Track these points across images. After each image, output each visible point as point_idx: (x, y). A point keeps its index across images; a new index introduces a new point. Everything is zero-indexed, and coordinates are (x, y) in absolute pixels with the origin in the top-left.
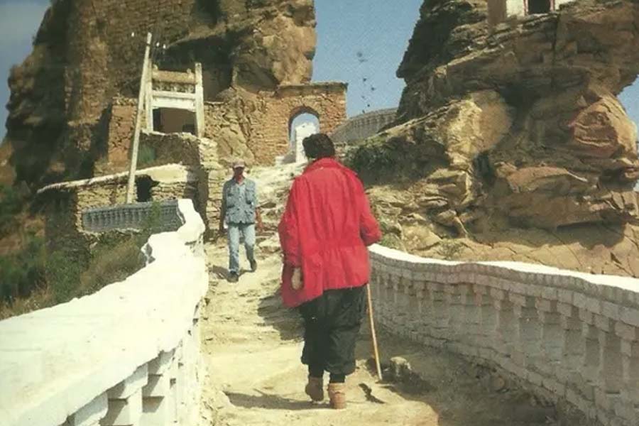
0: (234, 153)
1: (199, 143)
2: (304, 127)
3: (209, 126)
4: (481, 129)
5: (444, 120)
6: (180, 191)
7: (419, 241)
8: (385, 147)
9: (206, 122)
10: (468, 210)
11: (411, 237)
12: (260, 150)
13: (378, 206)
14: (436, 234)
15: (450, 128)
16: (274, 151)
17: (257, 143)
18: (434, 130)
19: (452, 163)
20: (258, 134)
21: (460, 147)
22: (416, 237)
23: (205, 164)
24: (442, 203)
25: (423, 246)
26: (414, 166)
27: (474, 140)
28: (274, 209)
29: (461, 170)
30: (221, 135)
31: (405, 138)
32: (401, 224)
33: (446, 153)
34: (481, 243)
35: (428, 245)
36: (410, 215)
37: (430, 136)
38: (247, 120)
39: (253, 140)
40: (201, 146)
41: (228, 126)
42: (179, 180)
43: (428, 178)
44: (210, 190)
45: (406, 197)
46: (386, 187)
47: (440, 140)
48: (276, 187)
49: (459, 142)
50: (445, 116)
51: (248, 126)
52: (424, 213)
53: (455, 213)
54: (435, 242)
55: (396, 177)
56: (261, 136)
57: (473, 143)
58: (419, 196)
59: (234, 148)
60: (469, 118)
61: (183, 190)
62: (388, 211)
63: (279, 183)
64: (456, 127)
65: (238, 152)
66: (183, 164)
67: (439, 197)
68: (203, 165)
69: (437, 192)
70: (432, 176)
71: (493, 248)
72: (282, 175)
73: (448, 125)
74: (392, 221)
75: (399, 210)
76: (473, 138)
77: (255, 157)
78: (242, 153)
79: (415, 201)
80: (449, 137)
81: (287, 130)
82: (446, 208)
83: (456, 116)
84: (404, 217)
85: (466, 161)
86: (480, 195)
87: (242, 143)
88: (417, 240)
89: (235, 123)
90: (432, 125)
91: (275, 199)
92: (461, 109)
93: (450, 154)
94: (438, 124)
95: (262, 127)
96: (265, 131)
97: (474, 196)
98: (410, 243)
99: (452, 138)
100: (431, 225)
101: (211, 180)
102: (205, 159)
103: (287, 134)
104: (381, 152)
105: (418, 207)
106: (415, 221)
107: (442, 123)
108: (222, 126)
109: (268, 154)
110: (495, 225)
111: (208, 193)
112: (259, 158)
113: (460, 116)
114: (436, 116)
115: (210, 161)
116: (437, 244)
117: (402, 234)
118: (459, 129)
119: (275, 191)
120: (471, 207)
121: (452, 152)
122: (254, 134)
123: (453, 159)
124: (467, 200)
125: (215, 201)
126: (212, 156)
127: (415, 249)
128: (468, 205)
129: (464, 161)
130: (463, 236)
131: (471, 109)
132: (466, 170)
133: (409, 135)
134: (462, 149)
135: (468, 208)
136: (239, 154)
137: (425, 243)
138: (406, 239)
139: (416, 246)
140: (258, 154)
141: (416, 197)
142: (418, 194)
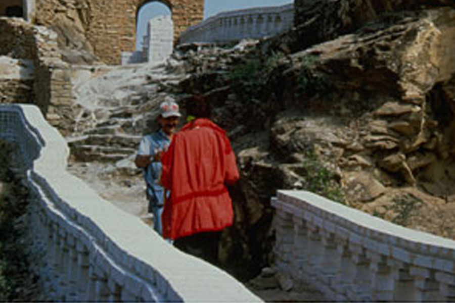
0: (72, 45)
1: (36, 33)
2: (159, 20)
3: (41, 11)
4: (438, 55)
5: (400, 43)
6: (11, 91)
7: (363, 191)
8: (319, 69)
9: (38, 5)
10: (418, 154)
11: (352, 185)
12: (100, 43)
13: (316, 145)
14: (381, 182)
15: (406, 53)
16: (117, 45)
17: (98, 34)
18: (388, 55)
19: (405, 95)
20: (99, 23)
21: (414, 77)
22: (359, 187)
23: (46, 60)
24: (391, 145)
25: (367, 197)
26: (356, 96)
27: (431, 69)
28: (130, 120)
29: (414, 105)
30: (55, 21)
31: (348, 60)
32: (342, 167)
33: (399, 82)
34: (432, 195)
35: (374, 196)
36: (353, 157)
37: (383, 62)
38: (86, 6)
39: (94, 30)
40: (38, 37)
41: (63, 11)
42: (10, 77)
43: (373, 112)
44: (53, 93)
45: (349, 135)
46: (322, 120)
47: (393, 67)
48: (130, 92)
49: (413, 70)
50: (402, 37)
51: (87, 13)
52: (367, 155)
53: (403, 156)
54: (380, 192)
55: (334, 108)
56: (102, 26)
57: (428, 72)
58: (365, 135)
59: (70, 38)
60: (428, 42)
61: (14, 90)
62: (328, 152)
63: (133, 88)
64: (413, 51)
65: (76, 43)
66: (14, 57)
67: (388, 137)
68: (42, 61)
69: (384, 130)
70: (380, 111)
71: (447, 202)
72: (135, 78)
73: (404, 49)
74: (333, 166)
75: (341, 151)
76: (429, 65)
77: (95, 50)
78: (80, 45)
79: (359, 140)
80: (404, 63)
81: (134, 20)
82: (394, 151)
83: (414, 39)
84: (345, 160)
85: (421, 95)
86: (433, 136)
87: (80, 32)
88: (360, 190)
89: (73, 9)
90: (385, 48)
91: (131, 108)
92: (420, 31)
93: (402, 84)
94: (393, 47)
95: (104, 15)
96: (109, 20)
97: (426, 137)
98: (352, 192)
99: (406, 66)
100: (376, 172)
101: (54, 80)
102: (45, 53)
103: (134, 26)
104: (315, 75)
105: (362, 147)
106: (358, 165)
107: (398, 47)
108: (56, 11)
109: (110, 47)
110: (446, 172)
111: (50, 96)
112: (98, 51)
113: (418, 38)
114: (389, 37)
115: (52, 56)
116: (382, 194)
117: (342, 181)
118: (416, 54)
119: (129, 97)
120: (422, 150)
121: (405, 82)
122: (94, 23)
123: (406, 91)
124: (418, 142)
125: (57, 106)
126: (53, 50)
127: (359, 200)
128: (418, 148)
129: (418, 94)
130: (410, 184)
131: (430, 31)
132: (420, 105)
133: (355, 58)
134: (417, 80)
135: (418, 151)
136: (76, 46)
137: (369, 193)
138: (347, 187)
139: (359, 197)
140: (98, 47)
141: (361, 136)
142: (363, 132)
